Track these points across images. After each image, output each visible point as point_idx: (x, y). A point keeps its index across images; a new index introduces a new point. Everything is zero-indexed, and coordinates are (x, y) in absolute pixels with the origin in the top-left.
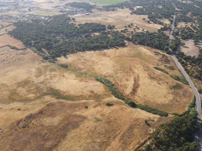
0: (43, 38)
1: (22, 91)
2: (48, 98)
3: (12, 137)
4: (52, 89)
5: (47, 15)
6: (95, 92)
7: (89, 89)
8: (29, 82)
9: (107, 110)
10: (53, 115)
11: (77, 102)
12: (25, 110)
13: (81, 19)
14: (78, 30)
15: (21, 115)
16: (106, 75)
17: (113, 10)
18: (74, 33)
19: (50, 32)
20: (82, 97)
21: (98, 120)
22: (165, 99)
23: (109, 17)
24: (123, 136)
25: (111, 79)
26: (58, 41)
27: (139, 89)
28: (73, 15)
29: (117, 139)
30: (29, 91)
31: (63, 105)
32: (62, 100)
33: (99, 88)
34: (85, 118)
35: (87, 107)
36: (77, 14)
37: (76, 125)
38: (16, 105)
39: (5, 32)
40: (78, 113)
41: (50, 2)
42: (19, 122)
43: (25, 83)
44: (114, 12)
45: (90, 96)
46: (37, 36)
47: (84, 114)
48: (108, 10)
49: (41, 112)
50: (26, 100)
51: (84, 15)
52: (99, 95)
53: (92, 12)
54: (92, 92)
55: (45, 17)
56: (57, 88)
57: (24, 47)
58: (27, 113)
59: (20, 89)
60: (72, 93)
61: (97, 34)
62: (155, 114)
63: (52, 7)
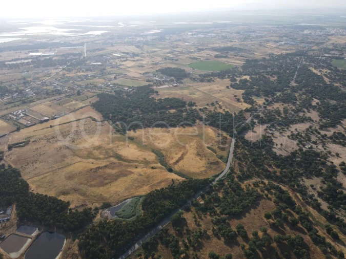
0: (121, 112)
1: (96, 153)
2: (112, 159)
3: (87, 176)
4: (116, 154)
5: (131, 85)
6: (147, 159)
7: (143, 157)
8: (101, 147)
9: (149, 171)
10: (113, 168)
11: (132, 164)
12: (96, 164)
13: (166, 91)
14: (156, 105)
15: (94, 166)
16: (161, 149)
17: (209, 81)
18: (150, 109)
19: (128, 106)
20: (136, 161)
21: (141, 175)
22: (198, 170)
23: (199, 90)
24: (153, 185)
25: (164, 153)
26: (133, 116)
27: (182, 161)
28: (159, 86)
29: (148, 186)
30: (100, 153)
31: (121, 165)
32: (121, 162)
33: (151, 156)
34: (132, 173)
35: (136, 167)
36: (164, 84)
37: (126, 175)
38: (91, 160)
39: (88, 104)
40: (129, 170)
41: (140, 67)
42: (91, 169)
43: (99, 148)
44: (209, 83)
45: (142, 161)
46: (115, 109)
47: (133, 171)
48: (202, 81)
49: (106, 166)
50: (98, 159)
51: (171, 86)
52: (149, 162)
53: (182, 83)
54: (145, 159)
55: (129, 87)
56: (120, 154)
57: (103, 120)
58: (97, 166)
59: (95, 151)
60: (130, 157)
61: (173, 111)
62: (183, 177)
63: (140, 74)
